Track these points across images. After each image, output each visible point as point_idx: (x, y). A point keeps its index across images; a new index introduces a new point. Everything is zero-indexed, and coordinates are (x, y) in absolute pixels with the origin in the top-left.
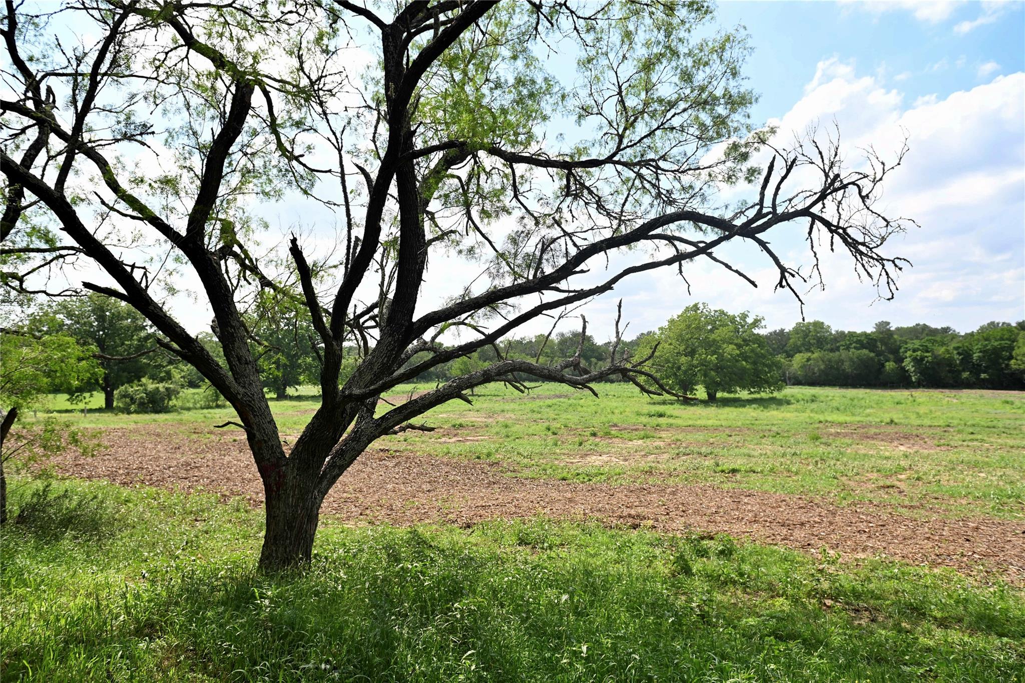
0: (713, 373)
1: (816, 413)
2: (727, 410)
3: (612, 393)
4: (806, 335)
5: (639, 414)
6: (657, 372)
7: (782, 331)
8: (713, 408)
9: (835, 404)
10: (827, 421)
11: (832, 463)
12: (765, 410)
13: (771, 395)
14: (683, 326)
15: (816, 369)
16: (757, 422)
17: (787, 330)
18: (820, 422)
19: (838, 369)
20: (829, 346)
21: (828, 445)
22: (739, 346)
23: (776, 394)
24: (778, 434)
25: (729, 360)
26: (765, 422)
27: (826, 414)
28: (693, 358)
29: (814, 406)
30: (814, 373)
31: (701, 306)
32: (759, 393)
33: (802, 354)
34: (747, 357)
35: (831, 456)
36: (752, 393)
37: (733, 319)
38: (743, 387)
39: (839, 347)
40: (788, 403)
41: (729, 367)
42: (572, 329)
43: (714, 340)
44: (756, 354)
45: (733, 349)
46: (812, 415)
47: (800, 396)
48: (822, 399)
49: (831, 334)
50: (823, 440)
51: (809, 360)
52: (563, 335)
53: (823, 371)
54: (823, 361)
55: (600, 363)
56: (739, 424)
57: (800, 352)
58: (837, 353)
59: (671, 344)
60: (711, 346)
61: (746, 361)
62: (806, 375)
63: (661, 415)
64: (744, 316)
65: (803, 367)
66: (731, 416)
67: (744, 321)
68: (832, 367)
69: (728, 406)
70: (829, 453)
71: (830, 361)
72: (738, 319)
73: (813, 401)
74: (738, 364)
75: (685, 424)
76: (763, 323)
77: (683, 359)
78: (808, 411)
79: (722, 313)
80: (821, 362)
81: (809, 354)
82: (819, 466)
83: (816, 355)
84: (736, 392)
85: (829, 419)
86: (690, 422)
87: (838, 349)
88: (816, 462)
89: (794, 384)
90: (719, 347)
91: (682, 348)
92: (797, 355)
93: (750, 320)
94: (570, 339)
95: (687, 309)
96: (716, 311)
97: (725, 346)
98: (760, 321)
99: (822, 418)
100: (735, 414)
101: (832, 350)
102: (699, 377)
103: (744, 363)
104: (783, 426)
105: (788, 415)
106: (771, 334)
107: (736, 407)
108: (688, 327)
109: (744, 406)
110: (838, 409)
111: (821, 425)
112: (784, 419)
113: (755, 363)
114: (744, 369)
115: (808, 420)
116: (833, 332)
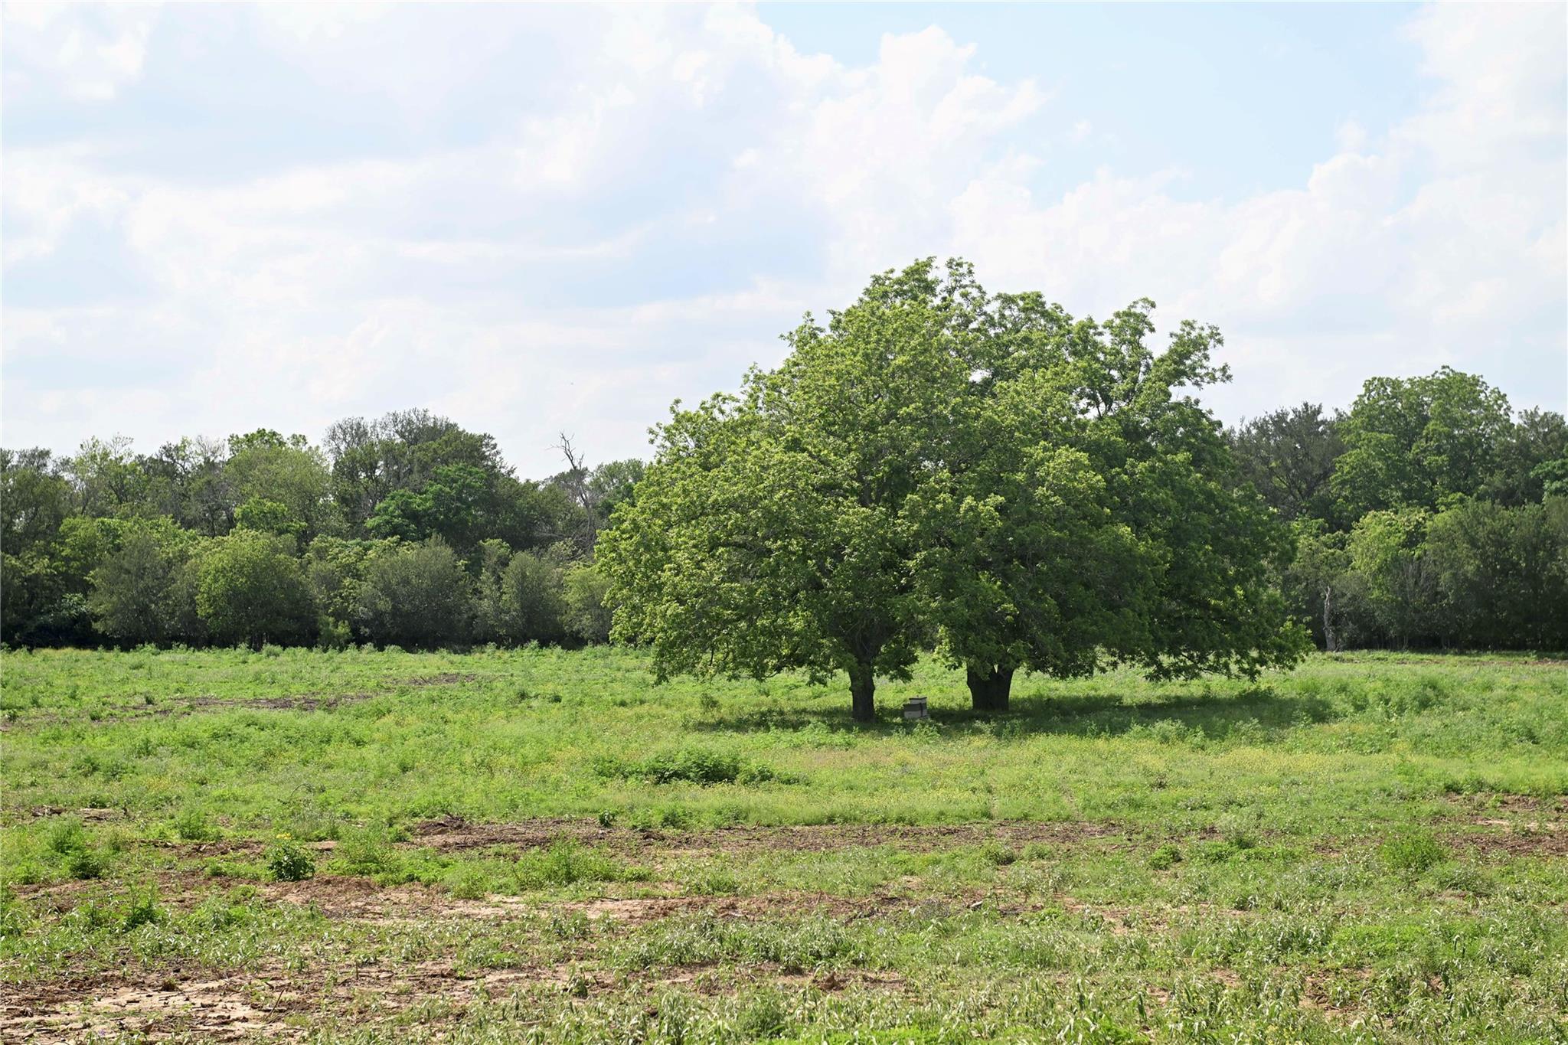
0: (988, 583)
1: (1437, 750)
2: (1040, 744)
3: (550, 688)
4: (1408, 436)
5: (609, 771)
6: (732, 575)
7: (1310, 415)
8: (978, 742)
9: (1518, 715)
10: (1479, 785)
11: (1490, 984)
12: (1213, 745)
13: (1246, 685)
14: (851, 363)
15: (1445, 576)
16: (1157, 796)
17: (1328, 415)
18: (1452, 789)
19: (1532, 577)
20: (1497, 479)
21: (1475, 889)
22: (1104, 455)
23: (1270, 678)
24: (1243, 844)
25: (1059, 519)
26: (1195, 795)
27: (1478, 757)
28: (894, 507)
29: (1430, 722)
30: (1436, 596)
31: (939, 273)
32: (1192, 673)
33: (1386, 515)
34: (1141, 504)
35: (1484, 945)
36: (1162, 673)
37: (1083, 342)
38: (1125, 650)
39: (1538, 484)
40: (1320, 713)
41: (1058, 547)
42: (402, 409)
43: (993, 430)
44: (1184, 494)
45: (1075, 466)
46: (1414, 759)
47: (1372, 688)
48: (1469, 695)
49: (1508, 427)
50: (1454, 868)
51: (1414, 538)
52: (358, 432)
53: (1472, 586)
54: (1473, 542)
55: (523, 557)
56: (1071, 805)
57: (1382, 505)
58: (1531, 508)
59: (795, 445)
60: (977, 456)
61: (1138, 526)
62: (1403, 606)
63: (714, 774)
64: (1133, 325)
65: (1392, 567)
66: (1049, 771)
67: (1135, 345)
68: (1508, 568)
69: (1048, 729)
70: (1479, 932)
71: (1500, 541)
72: (1106, 340)
73: (1425, 704)
74: (1100, 539)
75: (814, 810)
76: (1216, 357)
77: (852, 515)
78: (1401, 744)
79: (1034, 304)
80: (1464, 547)
81: (1419, 515)
82: (1415, 1004)
83: (1443, 518)
84: (1087, 668)
85: (1491, 774)
86: (841, 802)
87: (1534, 492)
88: (1399, 985)
89: (1353, 645)
90: (1015, 459)
91: (847, 464)
92: (1367, 519)
93: (1157, 345)
94: (388, 449)
95: (880, 290)
96: (1007, 300)
97: (1037, 452)
98: (1199, 344)
99: (1458, 771)
100: (1071, 760)
101: (1509, 498)
102: (926, 602)
103: (1125, 530)
104: (1273, 811)
105: (1306, 761)
106: (1262, 428)
107: (1082, 733)
108: (876, 362)
109: (1117, 729)
110: (1532, 737)
111: (1454, 805)
112: (1288, 781)
113: (1176, 537)
114: (1122, 559)
115: (1396, 781)
116: (1515, 420)
